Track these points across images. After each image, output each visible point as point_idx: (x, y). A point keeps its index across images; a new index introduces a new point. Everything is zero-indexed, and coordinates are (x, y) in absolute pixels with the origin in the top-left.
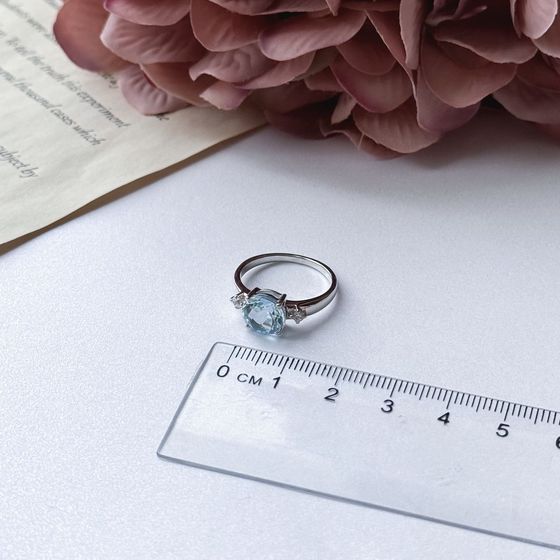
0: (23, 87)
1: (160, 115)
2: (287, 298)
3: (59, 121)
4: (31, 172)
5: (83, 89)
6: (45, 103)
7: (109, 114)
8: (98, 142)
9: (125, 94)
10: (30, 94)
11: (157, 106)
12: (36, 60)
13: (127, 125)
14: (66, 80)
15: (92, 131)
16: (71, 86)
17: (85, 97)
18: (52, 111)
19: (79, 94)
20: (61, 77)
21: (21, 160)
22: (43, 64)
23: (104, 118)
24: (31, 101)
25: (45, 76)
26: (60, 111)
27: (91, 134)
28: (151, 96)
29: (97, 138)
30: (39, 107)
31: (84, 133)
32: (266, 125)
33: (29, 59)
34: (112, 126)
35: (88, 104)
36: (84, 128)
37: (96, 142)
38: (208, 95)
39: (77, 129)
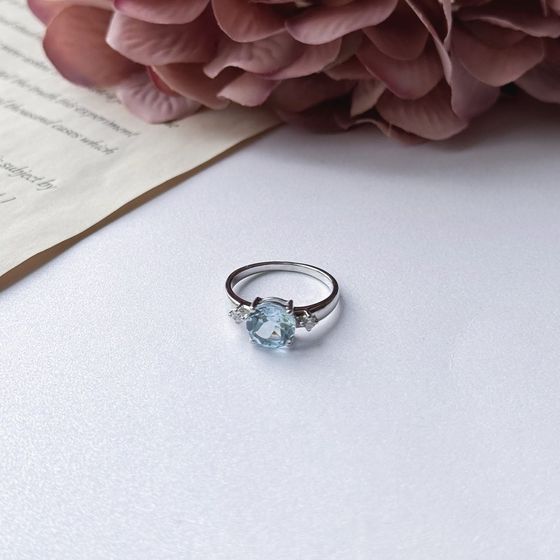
0: (15, 107)
1: (169, 122)
2: (295, 305)
3: (62, 135)
4: (48, 185)
5: (80, 105)
6: (43, 120)
7: (114, 125)
8: (112, 151)
9: (128, 106)
10: (24, 113)
11: (163, 114)
12: (22, 83)
13: (137, 134)
14: (59, 98)
15: (102, 141)
16: (66, 103)
17: (84, 112)
18: (54, 127)
19: (77, 110)
20: (52, 97)
21: (34, 174)
22: (29, 86)
23: (110, 130)
24: (28, 120)
25: (34, 96)
26: (61, 126)
27: (100, 144)
28: (155, 105)
29: (109, 147)
30: (38, 125)
31: (93, 144)
32: (280, 125)
33: (14, 82)
34: (120, 137)
35: (89, 119)
36: (92, 139)
37: (109, 151)
38: (229, 93)
39: (85, 140)
